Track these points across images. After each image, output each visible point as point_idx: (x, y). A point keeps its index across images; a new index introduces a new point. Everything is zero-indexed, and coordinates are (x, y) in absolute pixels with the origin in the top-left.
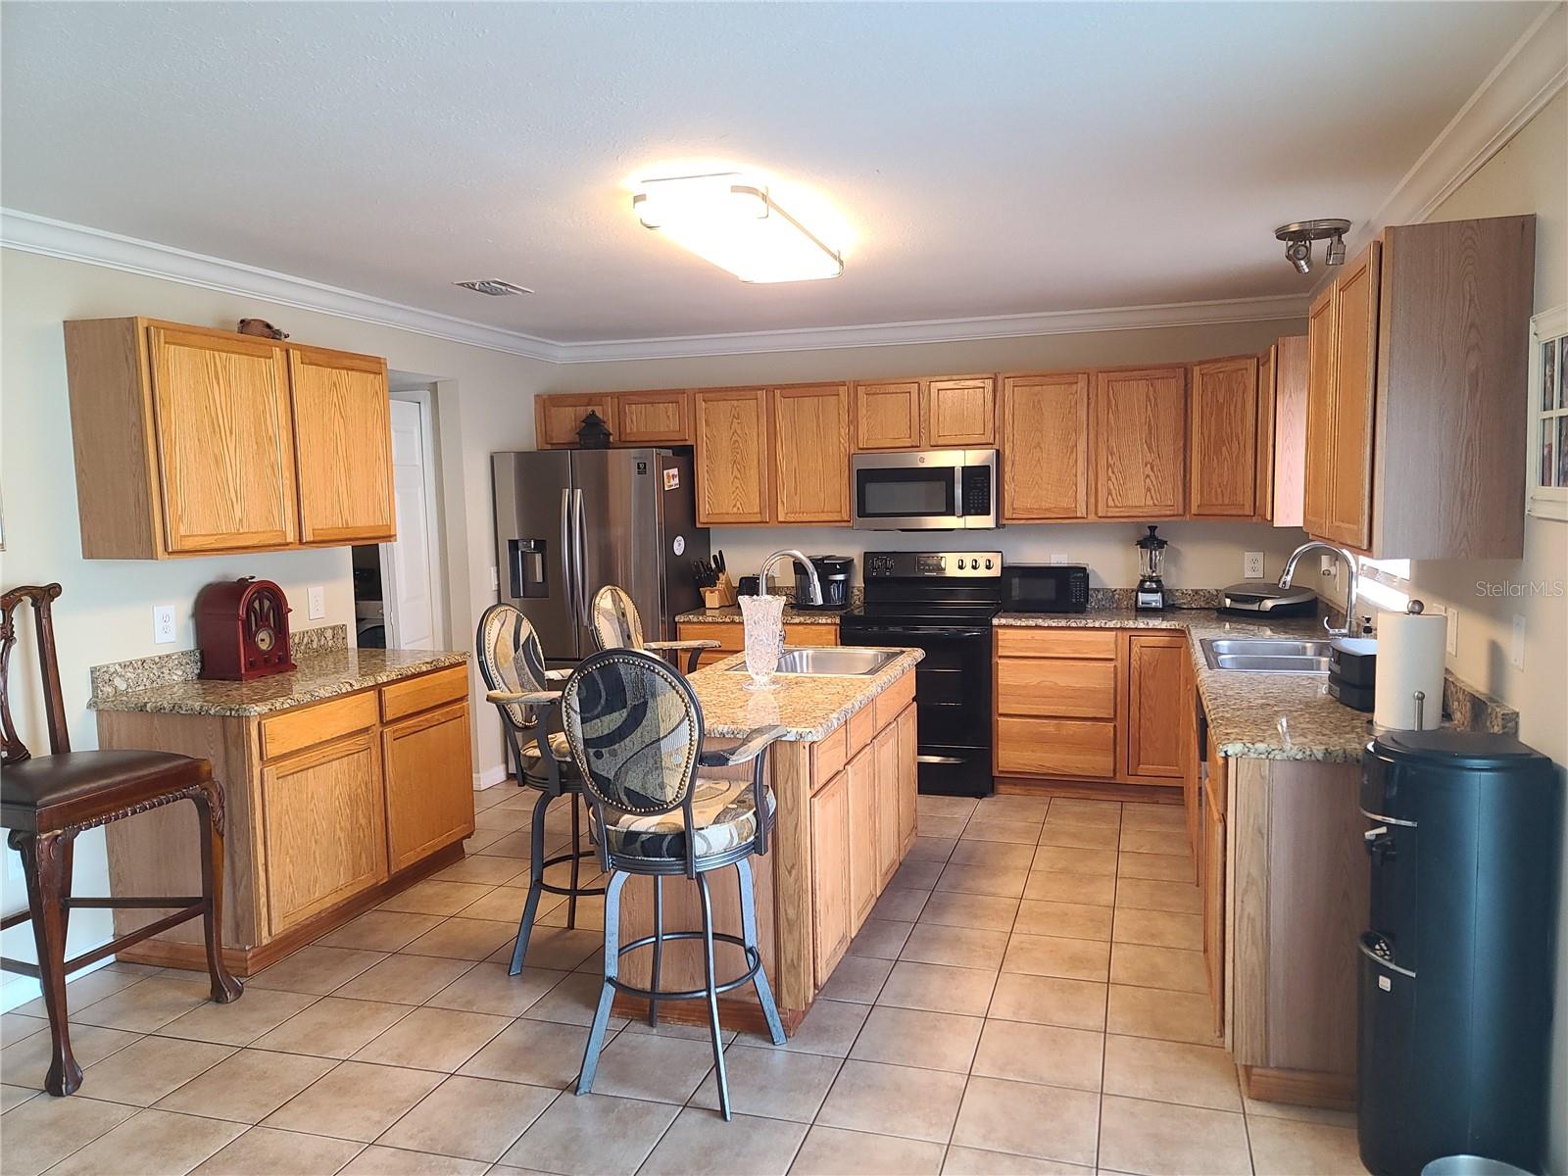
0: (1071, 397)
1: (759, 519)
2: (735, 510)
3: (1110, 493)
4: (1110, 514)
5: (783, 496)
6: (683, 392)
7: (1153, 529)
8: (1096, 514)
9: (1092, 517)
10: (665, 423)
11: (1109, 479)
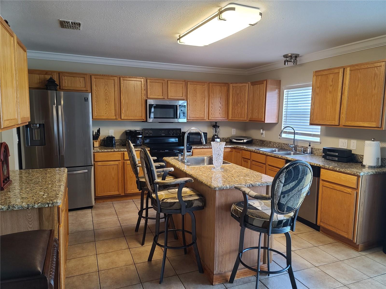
0: (203, 89)
1: (115, 118)
2: (106, 115)
3: (212, 114)
4: (212, 119)
5: (123, 111)
6: (86, 74)
7: (216, 123)
8: (208, 119)
9: (207, 120)
10: (79, 84)
11: (212, 110)
